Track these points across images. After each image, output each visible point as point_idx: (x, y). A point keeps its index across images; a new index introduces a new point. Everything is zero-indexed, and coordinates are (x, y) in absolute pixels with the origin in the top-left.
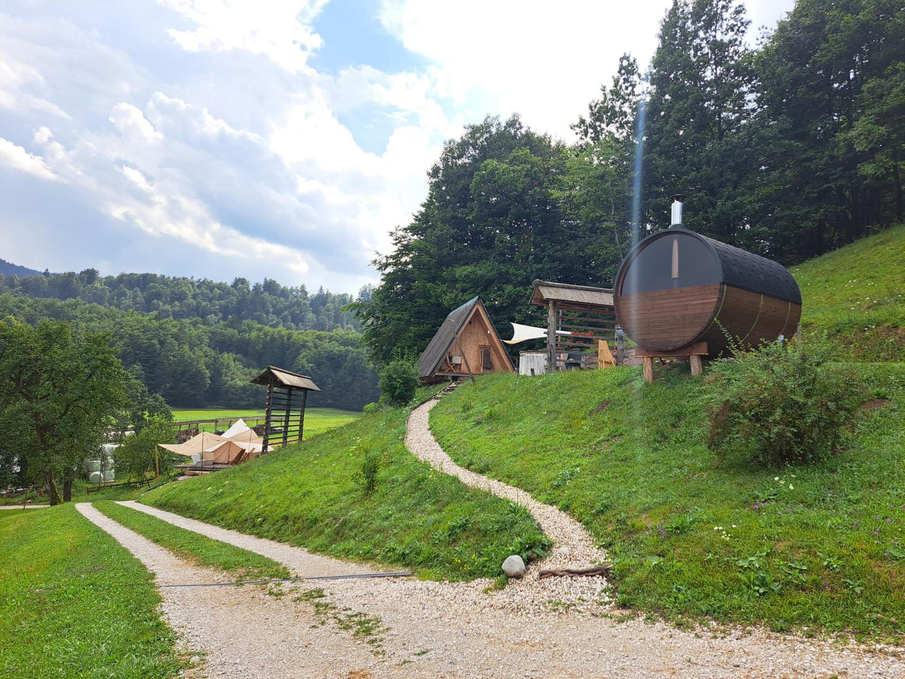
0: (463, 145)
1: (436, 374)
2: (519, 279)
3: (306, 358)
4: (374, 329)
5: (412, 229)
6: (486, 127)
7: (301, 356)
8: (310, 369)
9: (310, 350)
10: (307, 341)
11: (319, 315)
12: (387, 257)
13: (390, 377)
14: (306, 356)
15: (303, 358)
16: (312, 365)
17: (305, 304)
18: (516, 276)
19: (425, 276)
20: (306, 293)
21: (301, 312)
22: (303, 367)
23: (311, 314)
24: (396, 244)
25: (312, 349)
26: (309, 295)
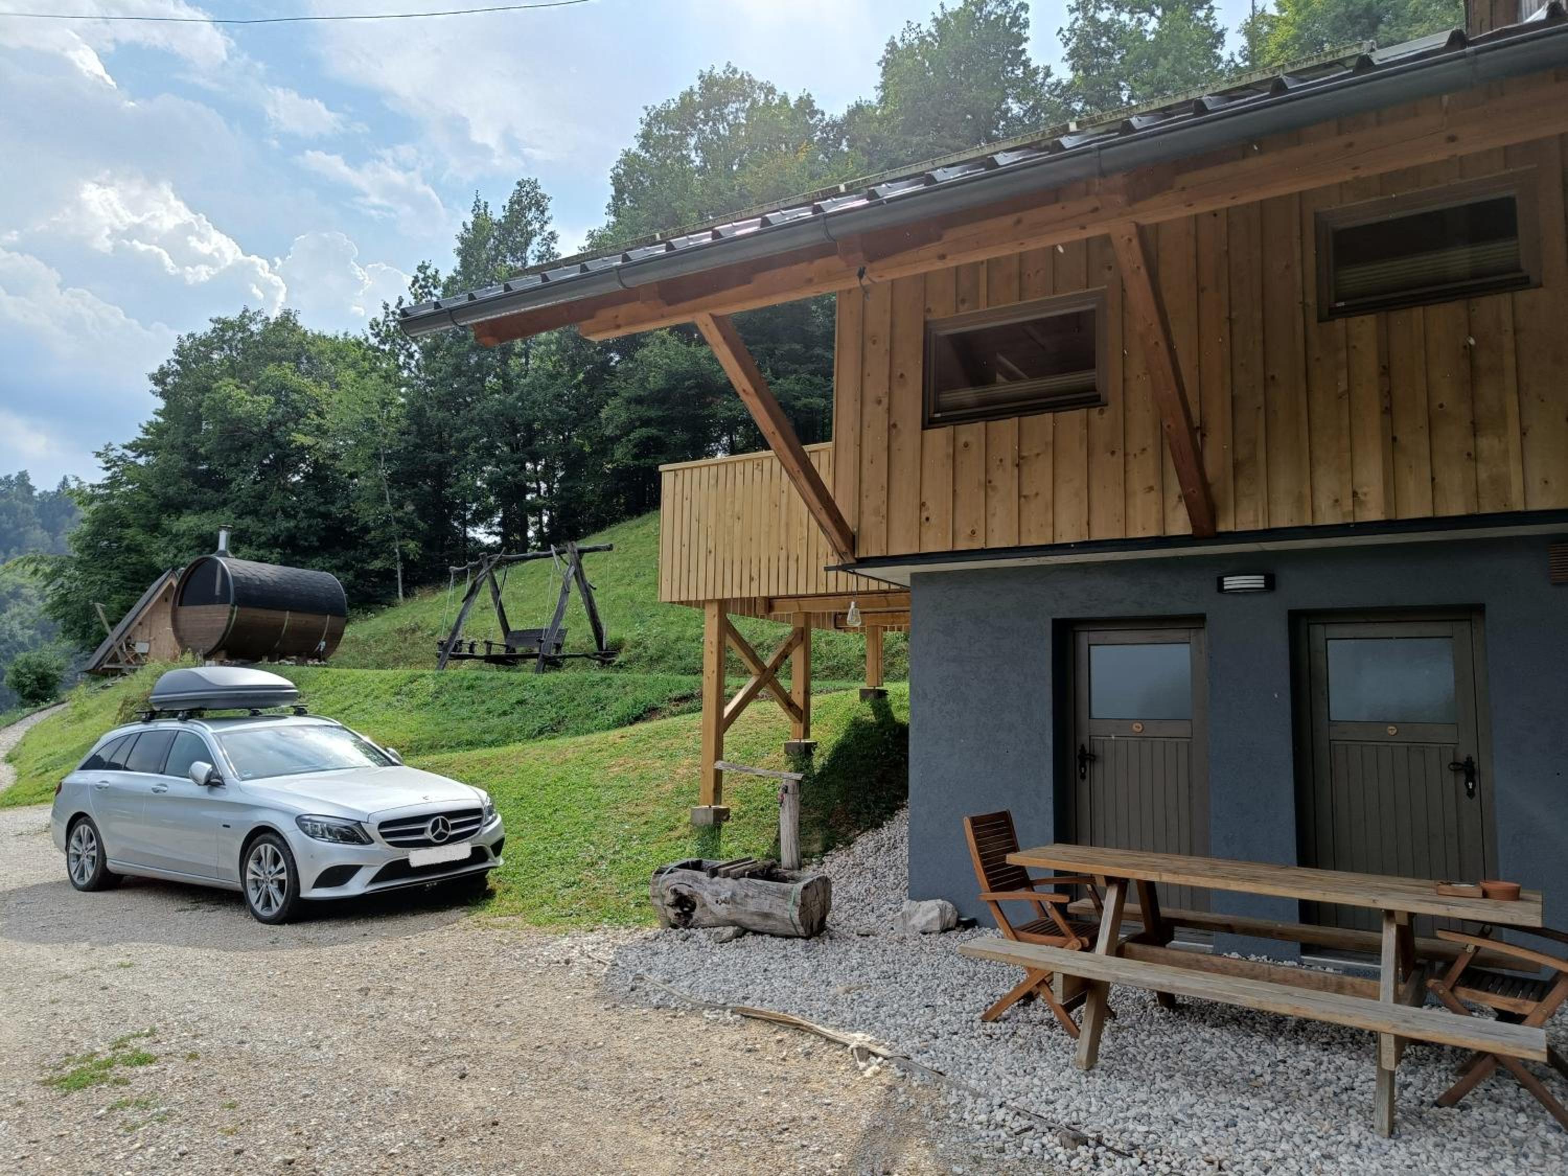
0: (207, 344)
1: (106, 666)
2: (263, 539)
3: (19, 619)
4: (65, 595)
5: (137, 447)
6: (242, 325)
7: (8, 614)
8: (27, 641)
9: (29, 603)
10: (23, 586)
11: (56, 533)
12: (92, 486)
13: (18, 673)
14: (19, 614)
15: (13, 617)
16: (31, 632)
17: (27, 512)
18: (259, 535)
19: (142, 522)
20: (31, 489)
21: (17, 526)
22: (12, 636)
23: (38, 531)
24: (108, 469)
25: (35, 601)
26: (36, 493)
